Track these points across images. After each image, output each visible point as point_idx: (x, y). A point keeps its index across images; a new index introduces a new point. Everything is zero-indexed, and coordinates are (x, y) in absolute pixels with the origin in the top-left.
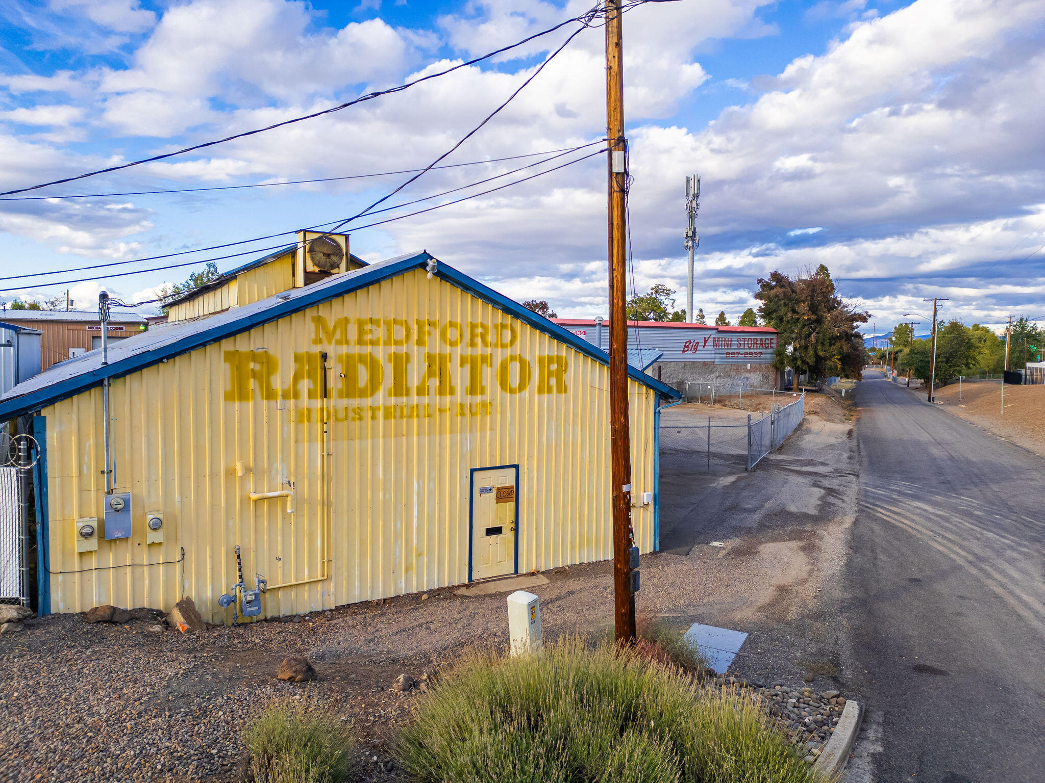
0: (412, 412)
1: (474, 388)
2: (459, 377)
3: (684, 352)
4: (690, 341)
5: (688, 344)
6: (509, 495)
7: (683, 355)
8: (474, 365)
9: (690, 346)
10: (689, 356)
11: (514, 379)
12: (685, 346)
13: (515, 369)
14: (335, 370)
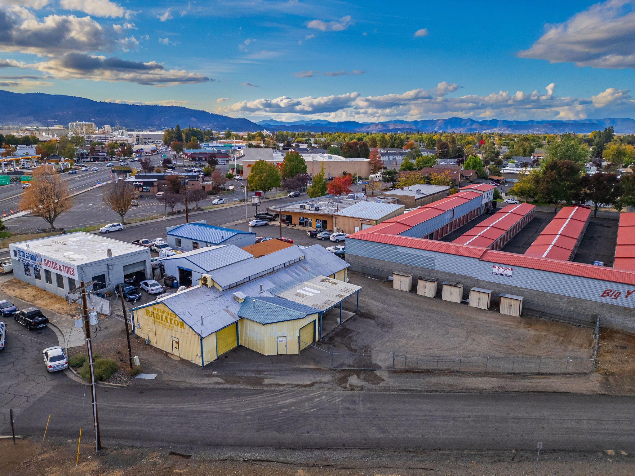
0: (164, 324)
1: (171, 323)
2: (169, 321)
3: (602, 296)
4: (611, 291)
5: (608, 292)
6: (177, 343)
7: (602, 298)
8: (171, 320)
9: (610, 294)
10: (608, 300)
11: (176, 324)
12: (605, 293)
13: (176, 322)
14: (155, 315)
